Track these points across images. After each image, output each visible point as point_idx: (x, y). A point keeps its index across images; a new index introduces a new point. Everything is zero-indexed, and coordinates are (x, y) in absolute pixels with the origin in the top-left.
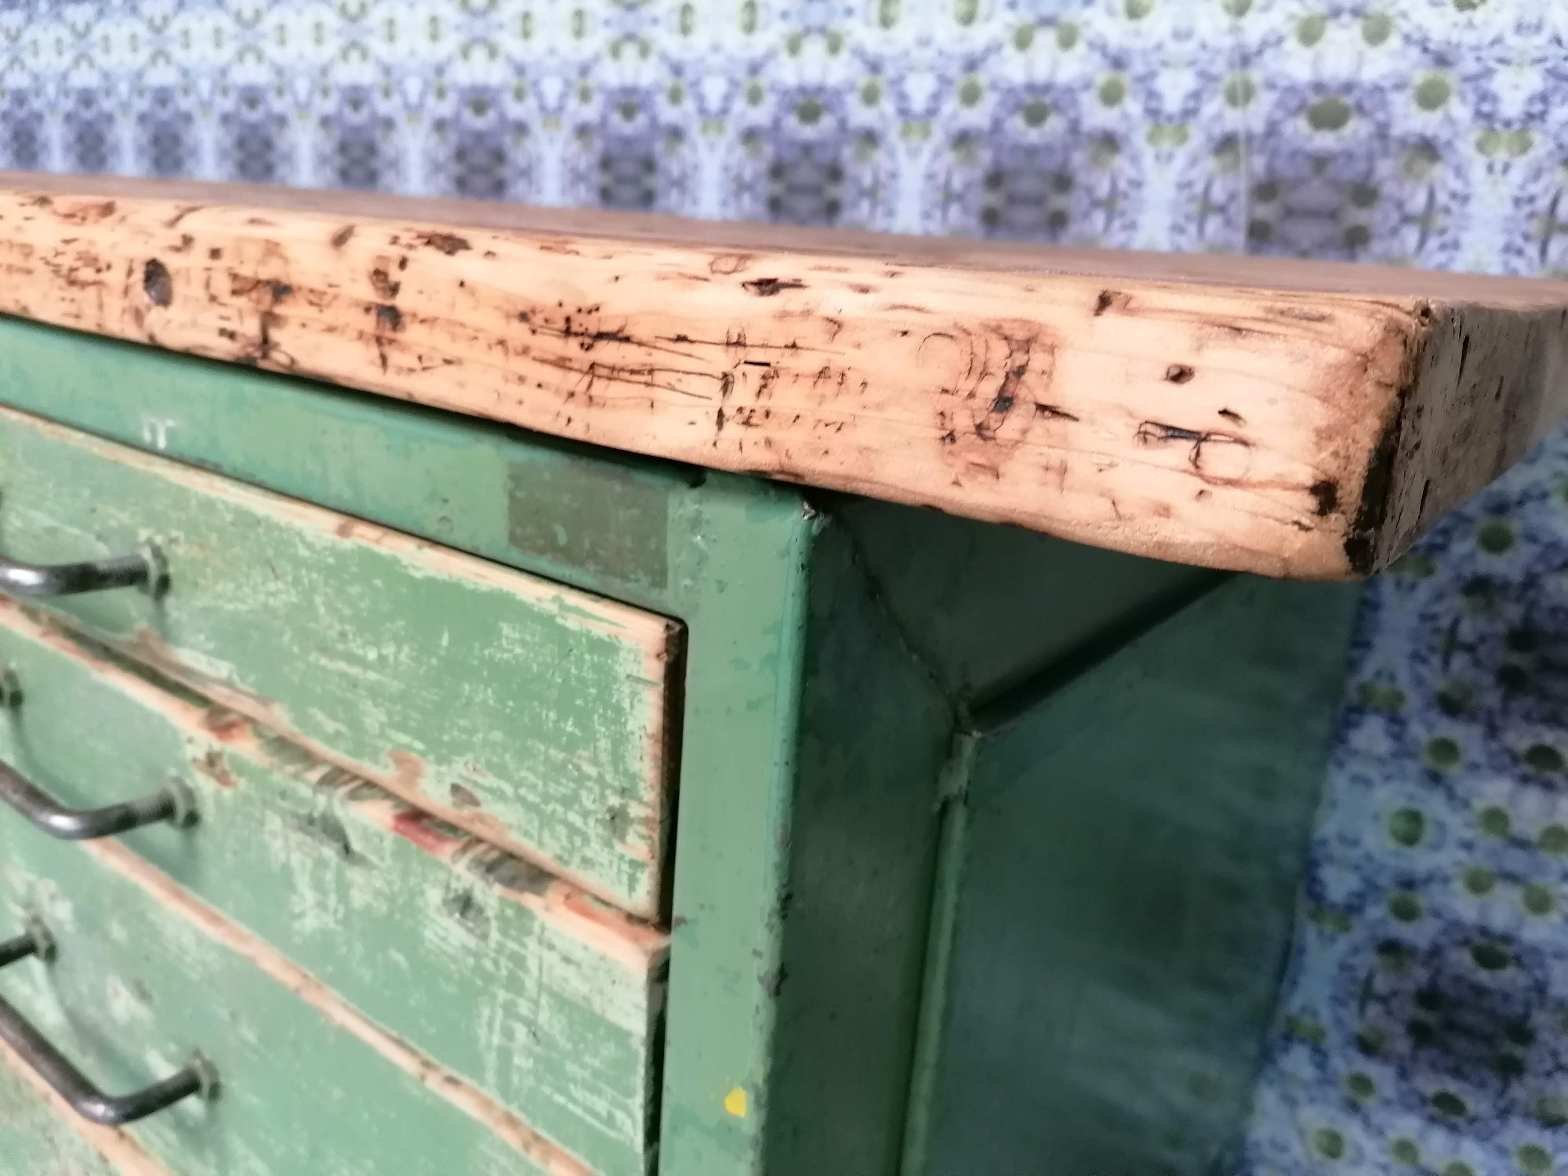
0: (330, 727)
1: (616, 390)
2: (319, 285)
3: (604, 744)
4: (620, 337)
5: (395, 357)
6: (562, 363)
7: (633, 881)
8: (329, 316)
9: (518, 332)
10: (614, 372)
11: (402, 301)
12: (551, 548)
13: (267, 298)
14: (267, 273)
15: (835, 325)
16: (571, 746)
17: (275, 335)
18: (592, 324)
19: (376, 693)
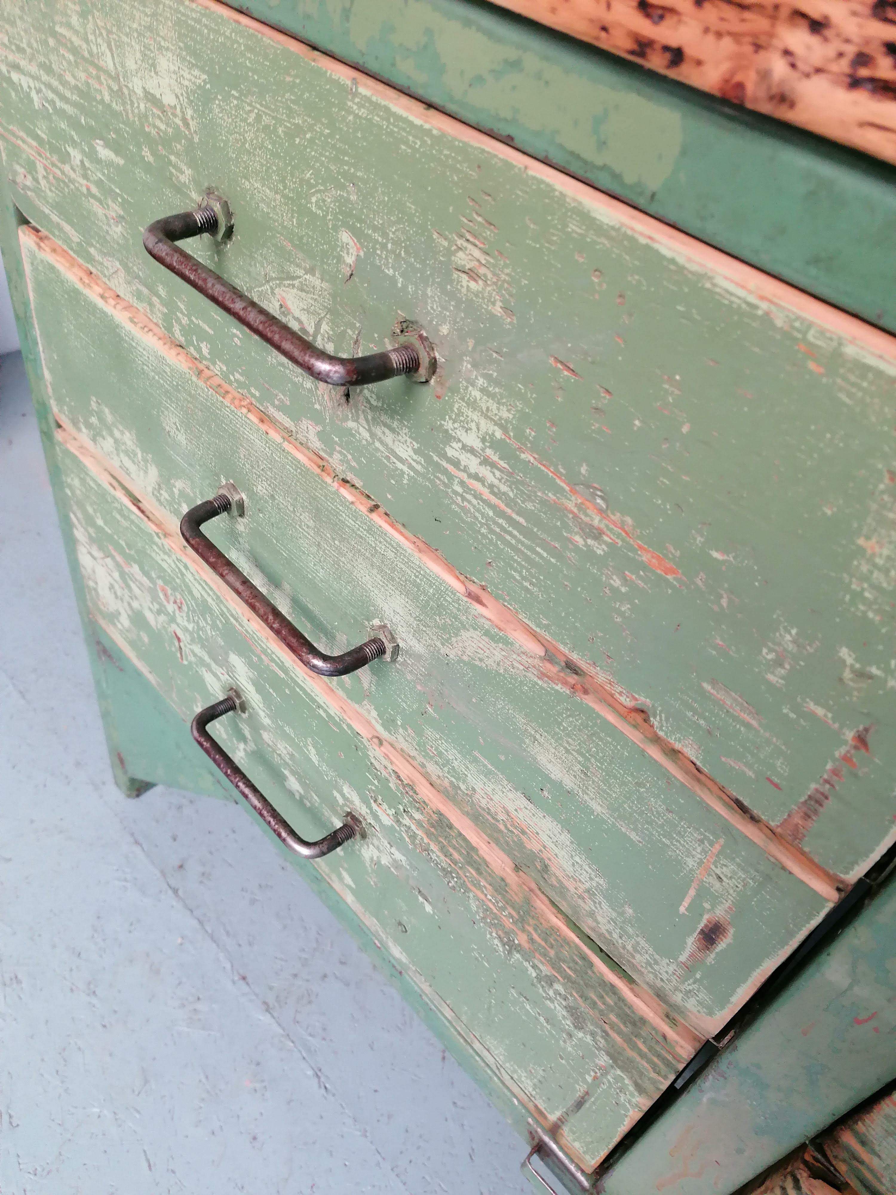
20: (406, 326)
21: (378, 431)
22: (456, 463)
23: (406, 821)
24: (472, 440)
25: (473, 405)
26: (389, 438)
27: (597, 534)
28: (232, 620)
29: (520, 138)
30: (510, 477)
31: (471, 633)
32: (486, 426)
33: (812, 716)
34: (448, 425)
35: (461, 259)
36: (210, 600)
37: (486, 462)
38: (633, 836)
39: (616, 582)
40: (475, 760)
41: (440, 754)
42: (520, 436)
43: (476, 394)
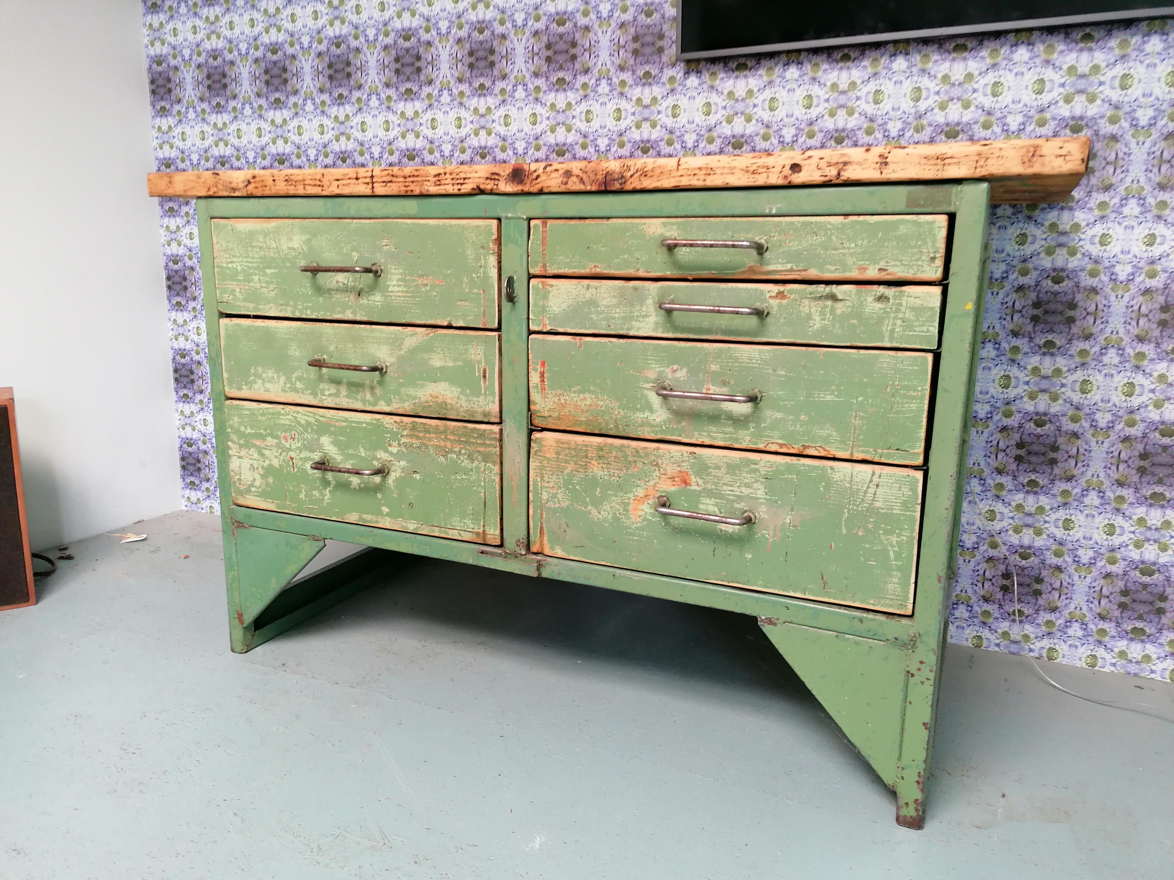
0: (833, 268)
1: (950, 167)
2: (861, 160)
3: (930, 244)
4: (951, 158)
5: (884, 171)
6: (936, 165)
7: (936, 271)
8: (863, 166)
9: (925, 161)
10: (949, 164)
11: (887, 160)
12: (919, 205)
13: (841, 166)
14: (840, 161)
15: (1001, 149)
16: (920, 246)
17: (842, 173)
18: (945, 156)
19: (852, 255)
20: (373, 265)
21: (370, 298)
22: (392, 292)
23: (403, 440)
24: (395, 283)
25: (393, 274)
26: (372, 298)
27: (426, 285)
28: (321, 419)
29: (390, 216)
30: (405, 286)
31: (407, 339)
32: (397, 277)
33: (476, 293)
34: (388, 283)
35: (383, 244)
36: (310, 419)
37: (399, 286)
38: (460, 363)
39: (434, 293)
40: (418, 385)
41: (407, 395)
42: (405, 274)
43: (393, 271)
